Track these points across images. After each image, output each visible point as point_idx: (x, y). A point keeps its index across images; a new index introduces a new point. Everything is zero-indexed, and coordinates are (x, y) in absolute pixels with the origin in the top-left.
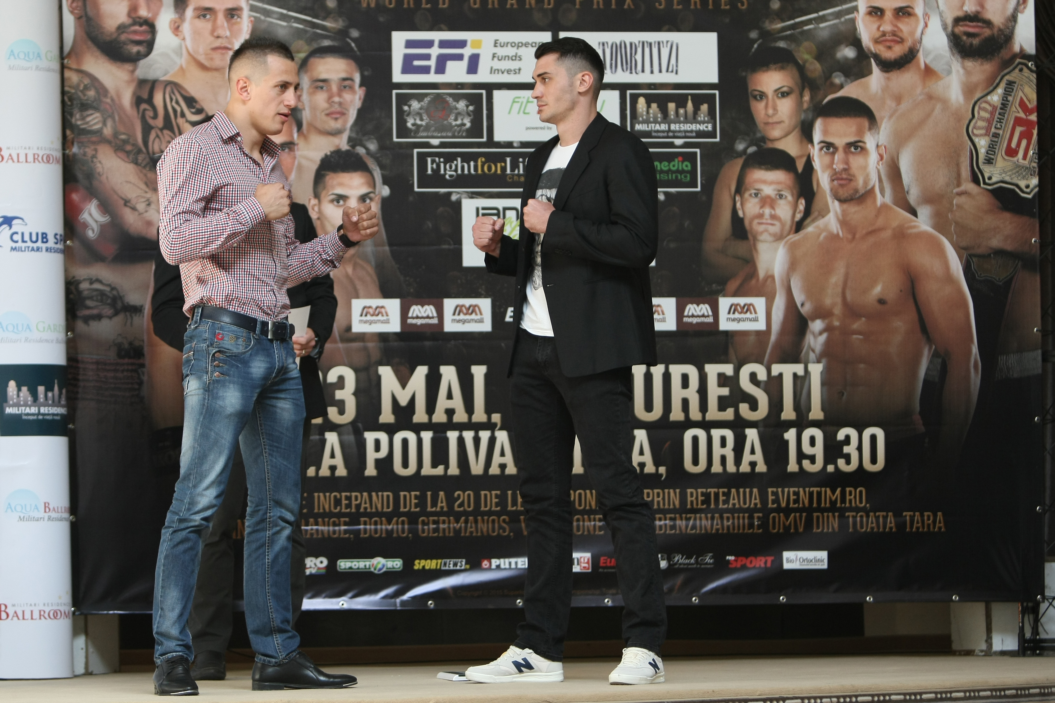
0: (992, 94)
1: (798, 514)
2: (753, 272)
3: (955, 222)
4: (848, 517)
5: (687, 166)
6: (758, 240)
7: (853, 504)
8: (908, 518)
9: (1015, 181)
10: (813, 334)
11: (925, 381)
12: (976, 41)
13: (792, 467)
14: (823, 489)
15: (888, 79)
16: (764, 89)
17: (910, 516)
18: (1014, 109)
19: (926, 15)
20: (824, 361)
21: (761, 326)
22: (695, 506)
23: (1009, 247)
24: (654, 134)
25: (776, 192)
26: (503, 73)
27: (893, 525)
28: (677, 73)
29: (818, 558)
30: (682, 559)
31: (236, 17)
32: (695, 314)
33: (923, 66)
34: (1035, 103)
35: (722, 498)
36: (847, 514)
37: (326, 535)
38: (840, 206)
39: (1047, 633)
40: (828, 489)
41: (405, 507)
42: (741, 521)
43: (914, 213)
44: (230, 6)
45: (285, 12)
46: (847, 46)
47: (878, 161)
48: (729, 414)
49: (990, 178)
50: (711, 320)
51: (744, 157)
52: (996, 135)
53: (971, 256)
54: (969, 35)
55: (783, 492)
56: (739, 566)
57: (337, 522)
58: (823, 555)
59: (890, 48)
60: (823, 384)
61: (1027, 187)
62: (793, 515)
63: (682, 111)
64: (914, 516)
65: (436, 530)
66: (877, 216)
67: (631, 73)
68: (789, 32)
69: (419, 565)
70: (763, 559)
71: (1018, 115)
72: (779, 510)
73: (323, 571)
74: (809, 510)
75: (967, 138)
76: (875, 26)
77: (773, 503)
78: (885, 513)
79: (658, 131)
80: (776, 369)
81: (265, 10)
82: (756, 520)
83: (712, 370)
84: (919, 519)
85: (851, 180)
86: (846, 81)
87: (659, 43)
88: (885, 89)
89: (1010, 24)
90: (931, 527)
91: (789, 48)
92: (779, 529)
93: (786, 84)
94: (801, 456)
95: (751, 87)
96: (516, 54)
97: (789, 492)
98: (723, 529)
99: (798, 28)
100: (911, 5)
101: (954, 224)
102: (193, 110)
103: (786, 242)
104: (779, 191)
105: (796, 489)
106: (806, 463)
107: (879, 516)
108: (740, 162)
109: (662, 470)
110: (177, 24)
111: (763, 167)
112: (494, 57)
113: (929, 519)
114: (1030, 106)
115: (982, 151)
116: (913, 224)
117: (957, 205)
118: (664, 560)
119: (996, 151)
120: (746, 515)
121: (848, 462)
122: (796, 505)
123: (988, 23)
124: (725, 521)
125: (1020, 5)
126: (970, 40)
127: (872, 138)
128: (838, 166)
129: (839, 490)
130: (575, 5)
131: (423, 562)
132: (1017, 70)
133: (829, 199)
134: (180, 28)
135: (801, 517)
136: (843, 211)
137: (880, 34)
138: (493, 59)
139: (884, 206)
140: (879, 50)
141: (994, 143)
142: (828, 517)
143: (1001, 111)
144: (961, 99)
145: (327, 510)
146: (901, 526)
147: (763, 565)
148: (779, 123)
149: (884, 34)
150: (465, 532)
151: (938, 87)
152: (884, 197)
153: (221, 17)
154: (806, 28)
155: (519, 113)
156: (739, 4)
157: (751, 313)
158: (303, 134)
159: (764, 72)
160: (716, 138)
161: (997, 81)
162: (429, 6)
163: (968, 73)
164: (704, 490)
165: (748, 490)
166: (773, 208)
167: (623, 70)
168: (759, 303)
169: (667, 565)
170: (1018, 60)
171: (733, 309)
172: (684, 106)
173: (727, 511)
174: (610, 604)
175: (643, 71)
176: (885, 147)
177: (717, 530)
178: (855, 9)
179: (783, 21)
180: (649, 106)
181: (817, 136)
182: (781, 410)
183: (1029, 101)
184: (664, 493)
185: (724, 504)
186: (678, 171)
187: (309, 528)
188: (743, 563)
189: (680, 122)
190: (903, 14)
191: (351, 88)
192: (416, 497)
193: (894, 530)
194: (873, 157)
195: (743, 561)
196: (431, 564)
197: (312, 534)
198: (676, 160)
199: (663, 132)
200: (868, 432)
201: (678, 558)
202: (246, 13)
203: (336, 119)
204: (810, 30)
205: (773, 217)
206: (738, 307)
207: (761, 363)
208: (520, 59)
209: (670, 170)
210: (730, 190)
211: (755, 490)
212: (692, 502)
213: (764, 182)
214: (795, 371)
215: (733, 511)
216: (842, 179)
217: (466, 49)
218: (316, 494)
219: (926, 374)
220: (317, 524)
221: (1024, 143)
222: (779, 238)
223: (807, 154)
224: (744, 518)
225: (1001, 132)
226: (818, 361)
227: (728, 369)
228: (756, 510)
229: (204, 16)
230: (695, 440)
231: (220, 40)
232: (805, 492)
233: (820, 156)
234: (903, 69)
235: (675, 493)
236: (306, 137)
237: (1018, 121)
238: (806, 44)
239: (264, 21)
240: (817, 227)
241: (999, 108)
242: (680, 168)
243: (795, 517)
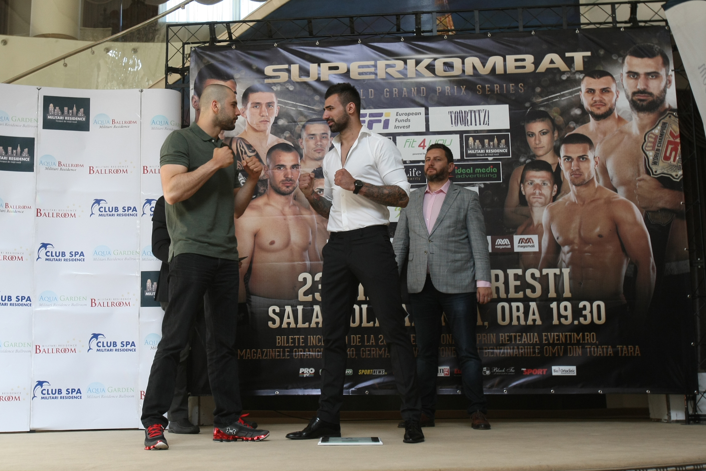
0: (655, 129)
1: (559, 347)
2: (531, 222)
3: (638, 195)
4: (587, 348)
5: (495, 170)
6: (533, 206)
7: (589, 342)
8: (620, 349)
9: (670, 173)
10: (564, 253)
11: (625, 276)
12: (645, 103)
13: (555, 321)
14: (572, 333)
15: (599, 124)
16: (534, 131)
17: (621, 347)
18: (667, 136)
19: (617, 92)
20: (570, 267)
21: (536, 249)
22: (504, 342)
23: (668, 206)
24: (477, 155)
25: (542, 182)
26: (401, 128)
27: (611, 352)
28: (488, 125)
29: (571, 370)
30: (497, 370)
31: (271, 106)
32: (501, 244)
33: (617, 116)
34: (678, 133)
35: (518, 338)
36: (586, 346)
37: (314, 357)
38: (576, 188)
39: (701, 412)
40: (575, 334)
41: (354, 343)
42: (529, 350)
43: (616, 191)
44: (268, 101)
45: (295, 103)
46: (576, 108)
47: (595, 165)
48: (520, 295)
49: (656, 172)
50: (509, 247)
51: (524, 165)
52: (658, 150)
53: (647, 211)
54: (641, 100)
55: (551, 335)
56: (528, 374)
57: (320, 351)
58: (574, 368)
59: (599, 108)
60: (570, 279)
61: (677, 175)
62: (556, 347)
63: (491, 143)
64: (623, 347)
65: (369, 355)
66: (596, 193)
67: (465, 126)
68: (546, 103)
69: (361, 372)
70: (541, 370)
71: (670, 139)
72: (549, 344)
73: (313, 375)
74: (566, 344)
75: (642, 152)
76: (591, 98)
77: (545, 341)
78: (607, 346)
79: (480, 153)
80: (545, 271)
81: (285, 102)
82: (537, 350)
83: (511, 272)
84: (626, 349)
85: (581, 175)
86: (576, 126)
87: (479, 111)
88: (597, 129)
89: (663, 94)
90: (633, 353)
91: (546, 111)
92: (549, 354)
93: (545, 128)
94: (560, 316)
95: (527, 130)
96: (407, 119)
97: (554, 335)
98: (519, 355)
99: (550, 101)
100: (609, 87)
101: (637, 196)
102: (251, 151)
103: (548, 207)
104: (543, 181)
105: (558, 334)
106: (562, 320)
107: (603, 348)
108: (522, 167)
109: (486, 323)
110: (243, 111)
111: (534, 170)
112: (396, 120)
113: (631, 349)
114: (676, 135)
115: (651, 158)
116: (615, 196)
117: (638, 186)
118: (488, 370)
119: (659, 158)
120: (531, 347)
121: (585, 319)
122: (558, 342)
123: (651, 94)
124: (520, 350)
125: (668, 85)
126: (641, 103)
127: (591, 154)
128: (574, 168)
129: (581, 334)
130: (436, 94)
131: (363, 371)
132: (668, 117)
133: (570, 185)
134: (245, 113)
135: (561, 348)
136: (577, 190)
137: (593, 102)
138: (396, 122)
139: (599, 187)
140: (593, 110)
141: (657, 154)
142: (576, 348)
143: (660, 138)
144: (638, 132)
145: (315, 344)
146: (616, 353)
147: (541, 373)
148: (542, 147)
149: (595, 102)
150: (385, 356)
151: (626, 127)
152: (599, 183)
153: (264, 107)
154: (554, 100)
155: (409, 147)
156: (520, 90)
157: (531, 243)
158: (303, 160)
159: (533, 123)
160: (510, 156)
161: (657, 123)
162: (364, 97)
163: (641, 119)
164: (509, 334)
165: (532, 334)
166: (541, 190)
167: (461, 124)
168: (535, 238)
169: (490, 373)
170: (668, 112)
171: (521, 241)
172: (493, 141)
173: (521, 345)
174: (460, 393)
175: (471, 124)
176: (598, 158)
177: (516, 355)
178: (580, 90)
179: (542, 97)
180: (475, 142)
181: (562, 153)
182: (549, 293)
183: (675, 132)
184: (487, 336)
185: (519, 341)
186: (490, 173)
187: (306, 353)
188: (530, 372)
189: (491, 149)
190: (605, 92)
191: (326, 138)
192: (359, 338)
193: (612, 355)
194: (592, 163)
195: (530, 371)
196: (367, 372)
197: (307, 357)
198: (489, 167)
199: (482, 154)
200: (595, 304)
201: (495, 369)
202: (276, 104)
203: (319, 153)
204: (556, 101)
205: (541, 194)
206: (524, 240)
207: (537, 268)
208: (410, 121)
209: (486, 172)
210: (518, 182)
211: (536, 334)
212: (502, 340)
213: (535, 177)
214: (555, 272)
215: (524, 345)
216: (576, 174)
217: (382, 117)
218: (309, 336)
219: (626, 273)
220: (309, 352)
221: (673, 153)
222: (544, 205)
223: (558, 162)
224: (530, 348)
225: (661, 148)
226: (567, 267)
227: (519, 272)
228: (536, 344)
229: (256, 107)
230: (503, 308)
231: (263, 117)
232: (562, 335)
233: (564, 163)
234: (606, 119)
235: (493, 336)
236: (304, 162)
237: (670, 143)
238: (555, 108)
239: (285, 108)
240: (564, 199)
241: (659, 137)
242: (492, 171)
243: (558, 348)
